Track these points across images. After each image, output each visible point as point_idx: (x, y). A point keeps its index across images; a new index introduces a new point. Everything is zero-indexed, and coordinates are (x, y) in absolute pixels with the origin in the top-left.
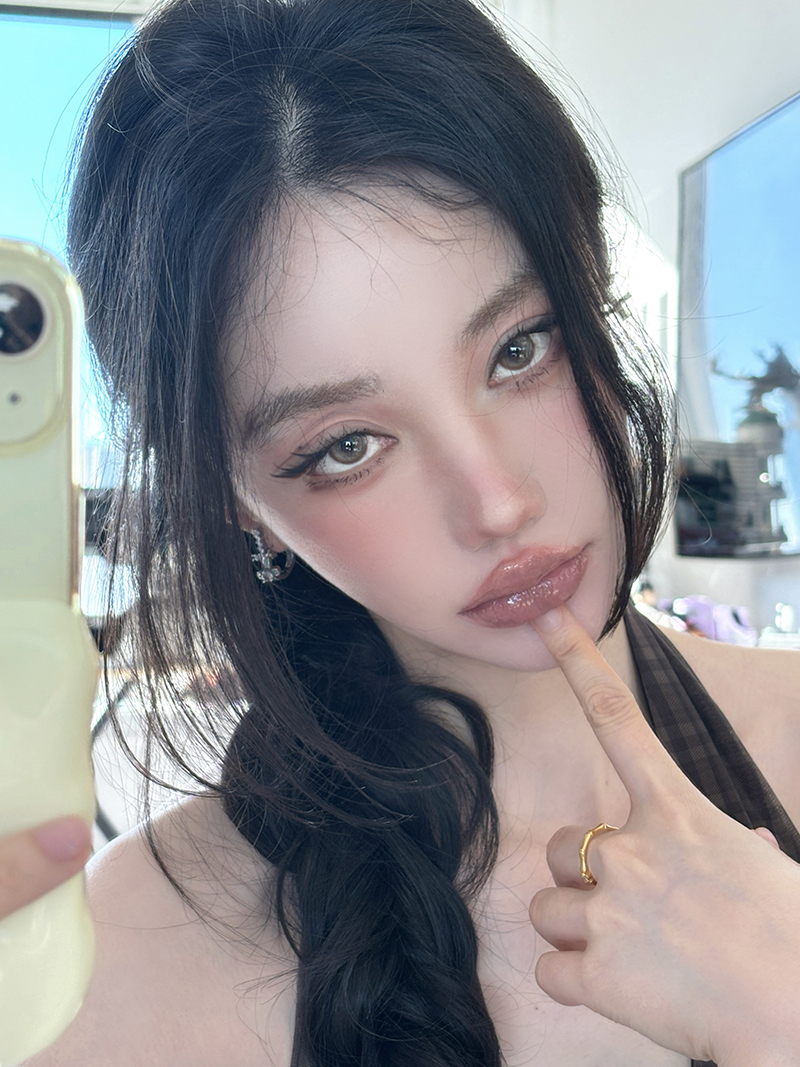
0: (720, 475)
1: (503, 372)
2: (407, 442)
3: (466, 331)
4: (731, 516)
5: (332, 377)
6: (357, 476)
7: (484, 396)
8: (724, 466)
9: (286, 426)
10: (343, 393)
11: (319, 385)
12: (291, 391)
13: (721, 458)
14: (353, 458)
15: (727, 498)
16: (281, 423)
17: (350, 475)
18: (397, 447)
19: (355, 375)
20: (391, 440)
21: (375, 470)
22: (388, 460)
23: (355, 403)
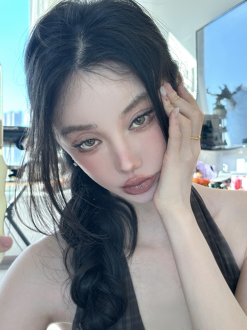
0: (209, 125)
1: (135, 125)
2: (104, 143)
3: (122, 113)
4: (212, 137)
5: (83, 123)
6: (89, 151)
7: (127, 132)
8: (210, 122)
9: (71, 134)
10: (86, 128)
11: (80, 125)
12: (72, 126)
13: (209, 119)
14: (90, 145)
15: (210, 132)
16: (70, 134)
17: (88, 150)
18: (102, 144)
19: (89, 123)
20: (101, 142)
21: (95, 150)
22: (99, 147)
23: (90, 130)
